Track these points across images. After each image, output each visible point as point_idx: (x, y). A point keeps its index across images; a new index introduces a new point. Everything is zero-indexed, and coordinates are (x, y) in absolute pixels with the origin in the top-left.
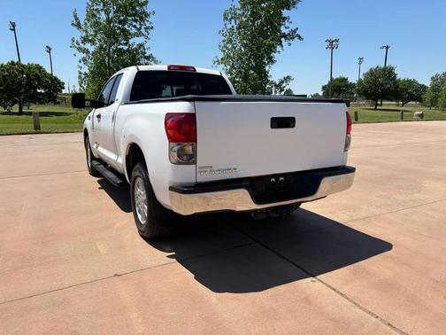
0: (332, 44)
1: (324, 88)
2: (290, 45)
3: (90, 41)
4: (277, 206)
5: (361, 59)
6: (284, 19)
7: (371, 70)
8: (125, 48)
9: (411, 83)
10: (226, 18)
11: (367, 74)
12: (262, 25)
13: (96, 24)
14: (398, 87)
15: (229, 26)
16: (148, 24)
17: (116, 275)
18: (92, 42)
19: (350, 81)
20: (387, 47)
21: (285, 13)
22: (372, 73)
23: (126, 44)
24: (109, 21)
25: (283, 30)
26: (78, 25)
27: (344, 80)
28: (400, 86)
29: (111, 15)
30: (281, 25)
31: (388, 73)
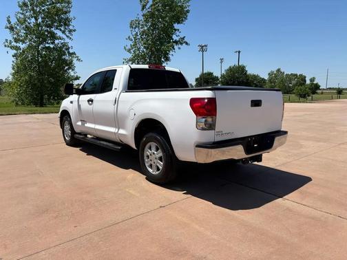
0: (203, 48)
1: (197, 80)
2: (179, 48)
3: (21, 41)
4: (256, 156)
5: (222, 60)
6: (175, 30)
7: (230, 67)
8: (52, 46)
9: (255, 77)
10: (131, 27)
11: (228, 70)
12: (160, 34)
13: (27, 28)
14: (248, 80)
15: (134, 33)
16: (71, 27)
17: (161, 207)
18: (23, 42)
19: (215, 74)
20: (239, 52)
21: (176, 26)
22: (231, 70)
23: (52, 43)
24: (38, 25)
25: (175, 37)
26: (12, 29)
27: (211, 74)
28: (250, 79)
29: (40, 20)
30: (173, 34)
31: (241, 70)
